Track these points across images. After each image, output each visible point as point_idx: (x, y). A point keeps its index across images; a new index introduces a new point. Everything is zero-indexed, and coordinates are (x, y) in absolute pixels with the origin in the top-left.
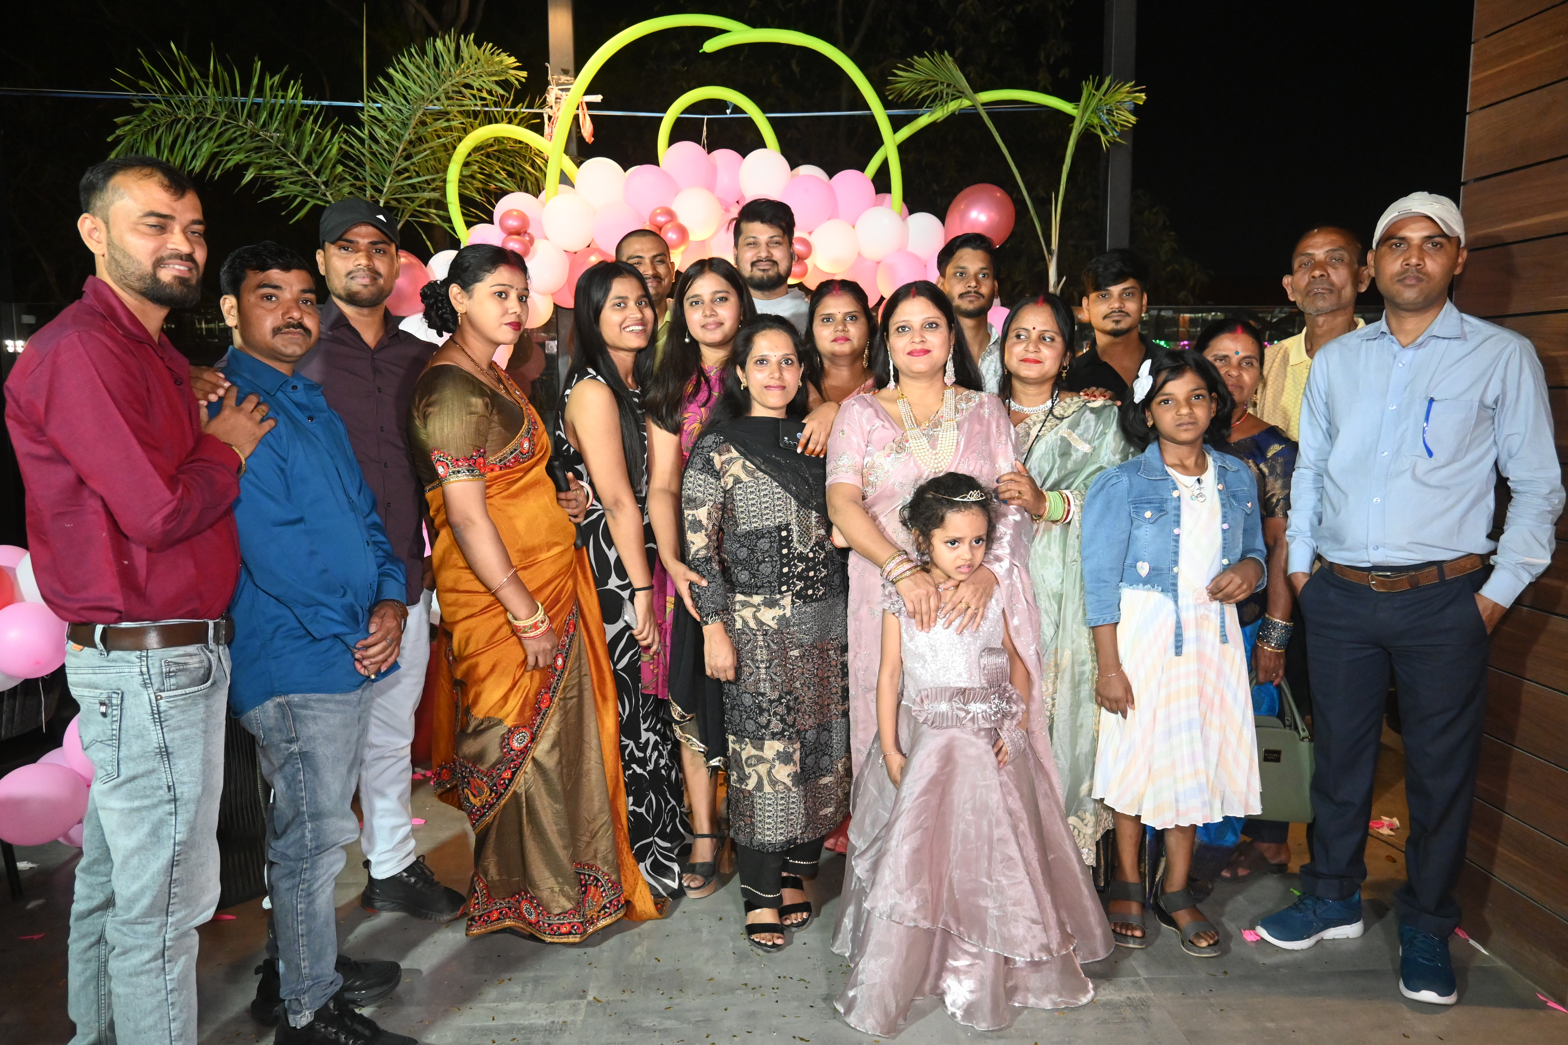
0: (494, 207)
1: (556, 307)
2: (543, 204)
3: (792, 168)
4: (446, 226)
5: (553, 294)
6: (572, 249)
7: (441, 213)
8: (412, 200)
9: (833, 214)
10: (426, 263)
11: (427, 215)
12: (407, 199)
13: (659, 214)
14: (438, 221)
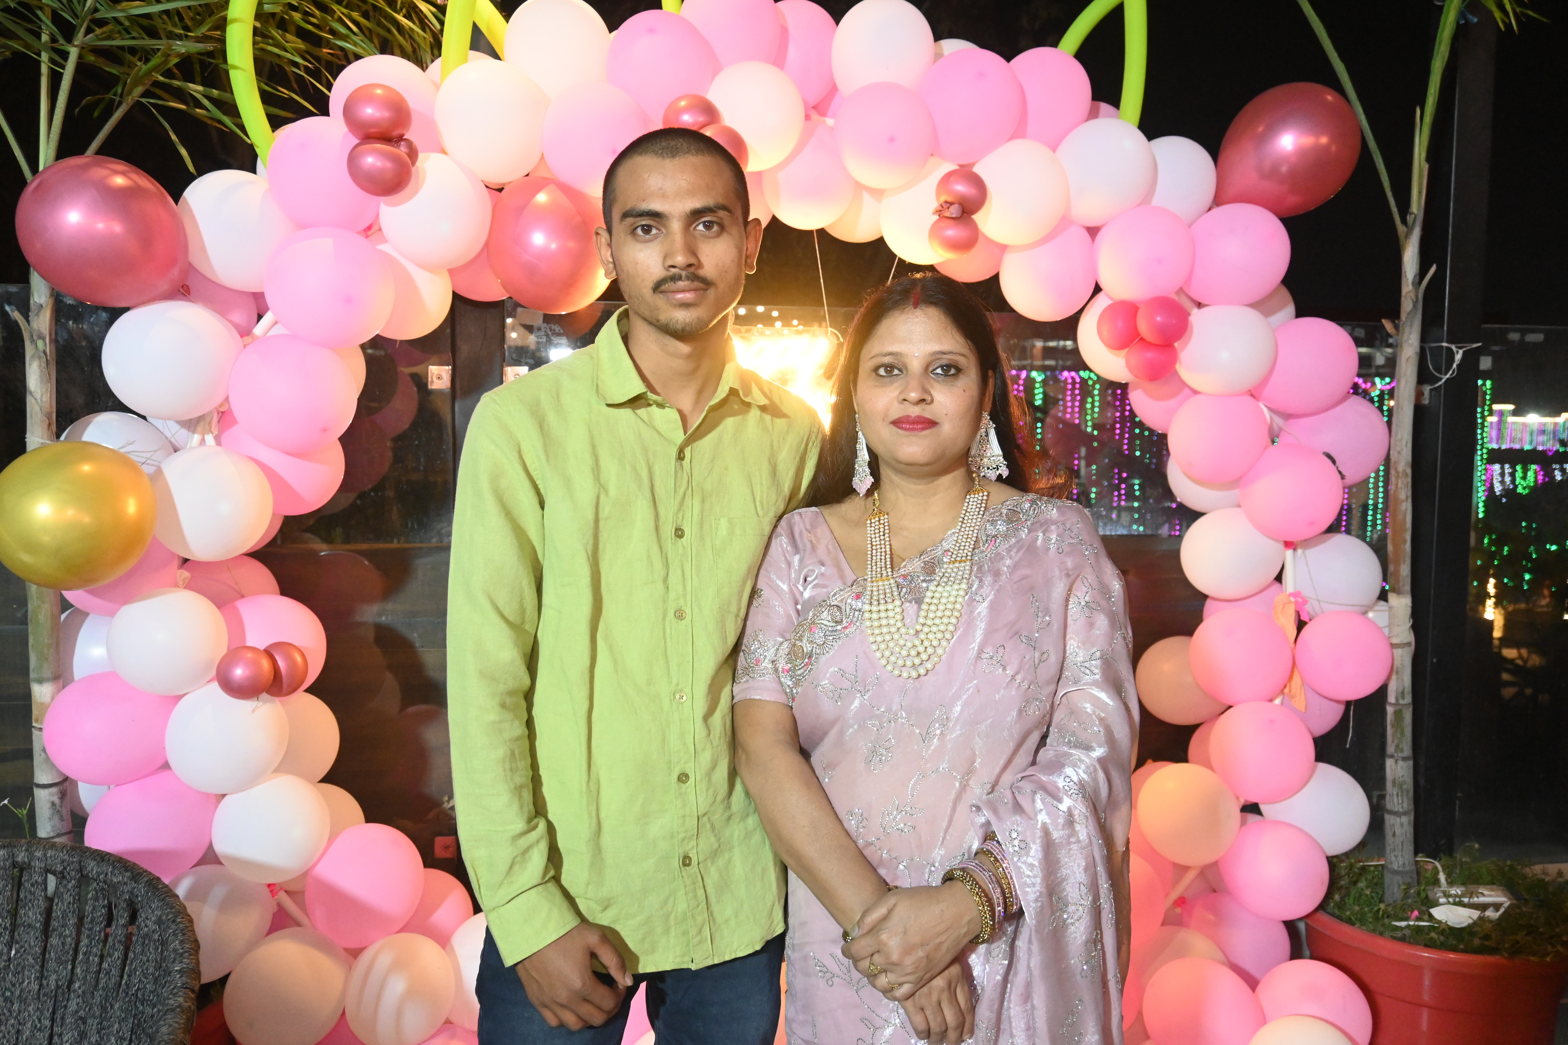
0: (329, 87)
1: (456, 297)
2: (438, 87)
3: (938, 37)
4: (226, 120)
5: (452, 272)
6: (497, 179)
7: (215, 92)
8: (146, 55)
9: (1019, 132)
10: (177, 196)
11: (181, 95)
12: (132, 50)
13: (685, 110)
14: (208, 112)
